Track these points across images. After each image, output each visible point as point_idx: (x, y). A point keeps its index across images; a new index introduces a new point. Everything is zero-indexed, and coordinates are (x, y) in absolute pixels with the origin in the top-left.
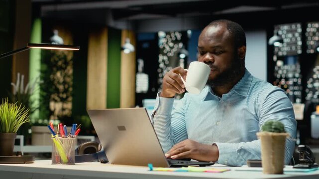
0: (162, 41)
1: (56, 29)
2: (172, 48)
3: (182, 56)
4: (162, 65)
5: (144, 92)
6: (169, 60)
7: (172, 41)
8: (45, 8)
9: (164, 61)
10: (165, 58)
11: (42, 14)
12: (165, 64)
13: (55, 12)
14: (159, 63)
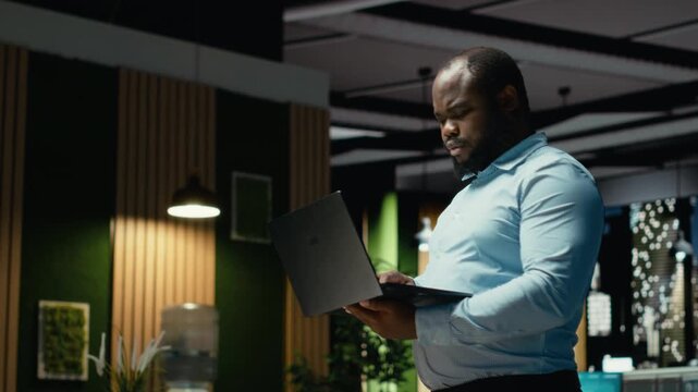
0: (637, 216)
1: (425, 215)
2: (657, 232)
3: (680, 256)
4: (637, 272)
5: (604, 334)
6: (651, 260)
7: (658, 217)
8: (402, 172)
9: (641, 262)
10: (645, 255)
11: (399, 185)
12: (644, 270)
13: (425, 177)
14: (633, 268)
